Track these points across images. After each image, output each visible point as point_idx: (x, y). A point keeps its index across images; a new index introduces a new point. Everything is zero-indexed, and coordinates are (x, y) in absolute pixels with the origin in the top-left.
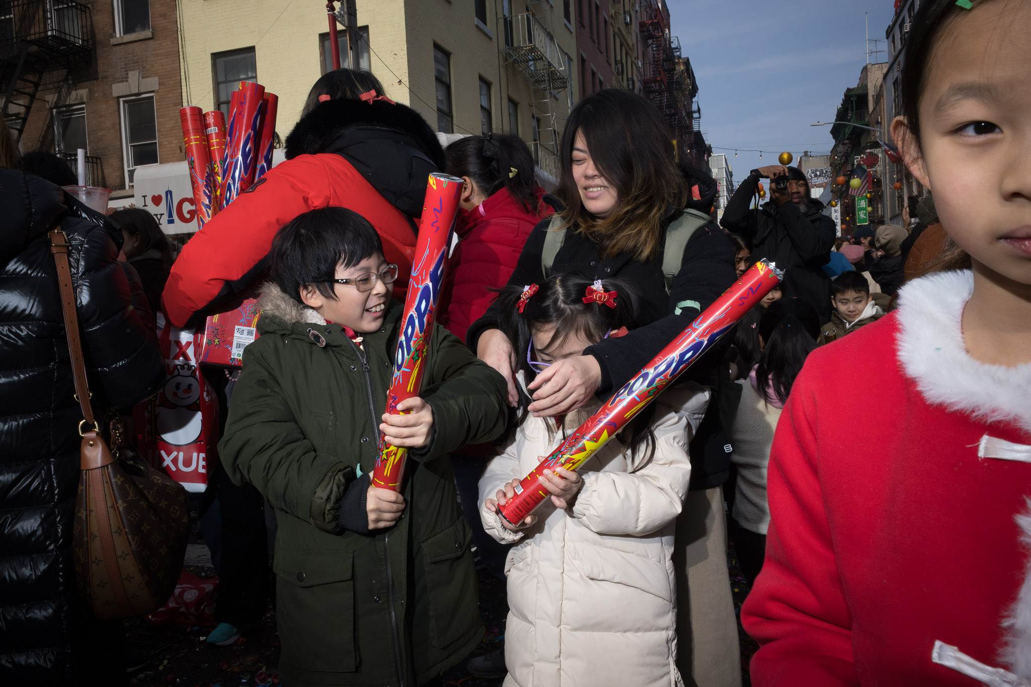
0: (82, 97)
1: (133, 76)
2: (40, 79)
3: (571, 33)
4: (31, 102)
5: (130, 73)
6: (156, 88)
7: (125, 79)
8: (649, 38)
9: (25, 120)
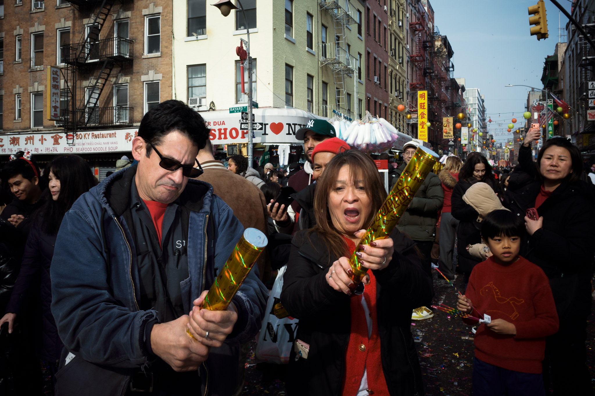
0: (127, 80)
1: (151, 72)
2: (110, 72)
3: (362, 40)
4: (106, 82)
5: (150, 71)
6: (161, 78)
7: (147, 74)
8: (416, 31)
9: (102, 90)
